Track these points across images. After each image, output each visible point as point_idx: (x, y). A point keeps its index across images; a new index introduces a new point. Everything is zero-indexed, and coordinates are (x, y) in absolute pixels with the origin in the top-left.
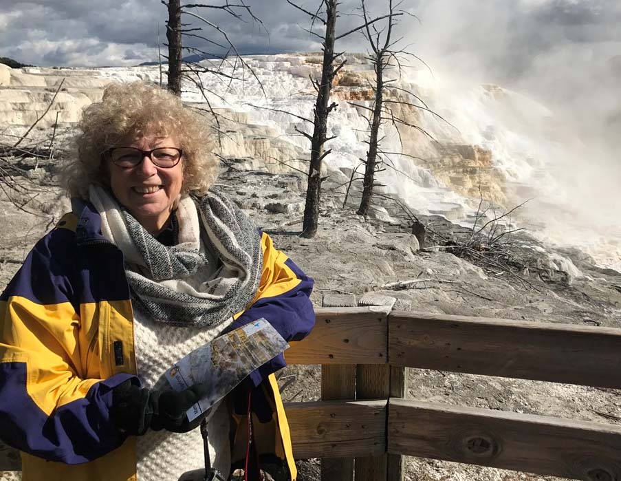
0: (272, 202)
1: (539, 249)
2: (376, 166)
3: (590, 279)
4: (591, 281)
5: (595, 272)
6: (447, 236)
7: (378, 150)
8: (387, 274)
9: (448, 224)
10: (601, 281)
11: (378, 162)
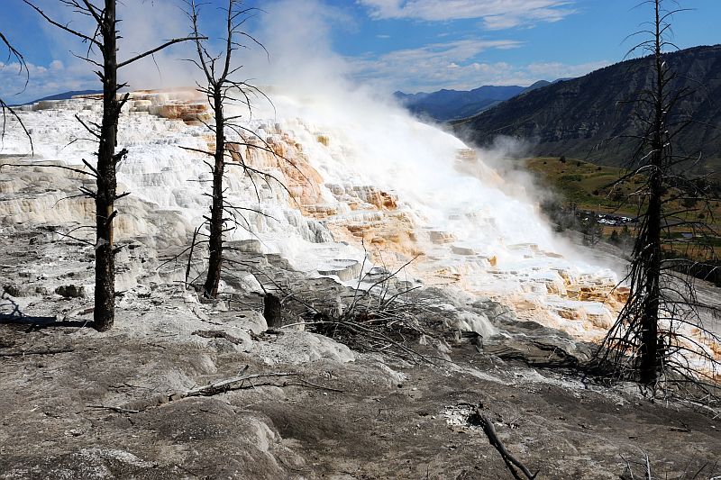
0: (63, 285)
1: (448, 307)
2: (224, 224)
3: (507, 336)
4: (508, 339)
5: (515, 327)
6: (331, 303)
7: (224, 204)
8: (204, 373)
9: (337, 287)
10: (520, 337)
11: (226, 219)
